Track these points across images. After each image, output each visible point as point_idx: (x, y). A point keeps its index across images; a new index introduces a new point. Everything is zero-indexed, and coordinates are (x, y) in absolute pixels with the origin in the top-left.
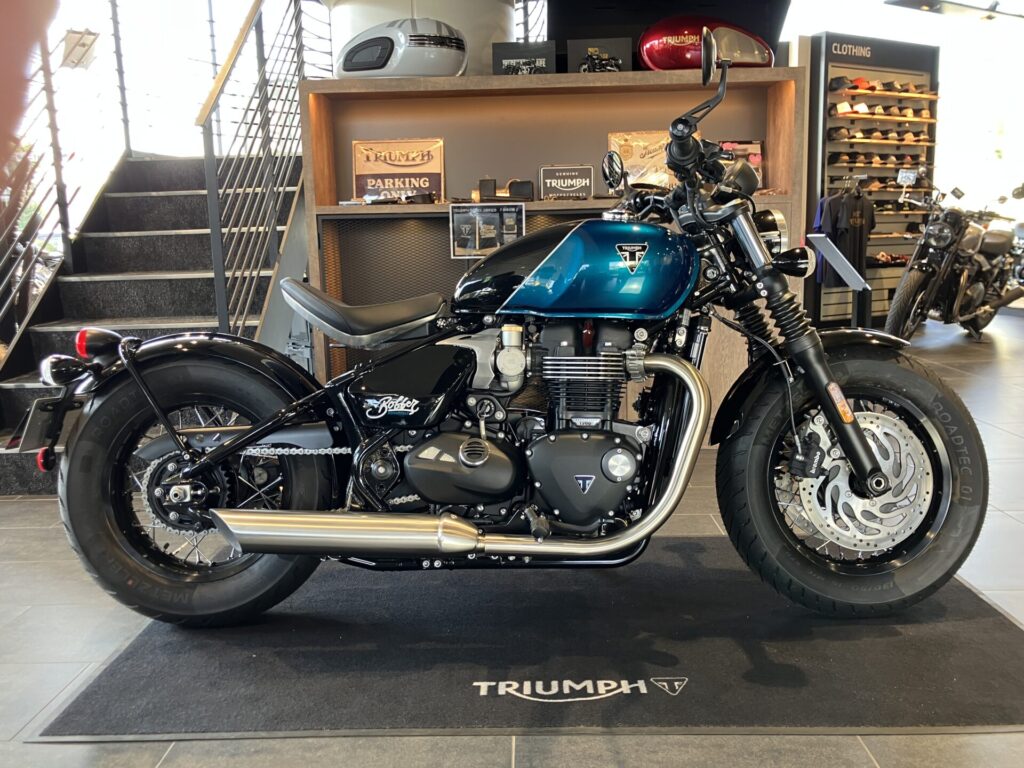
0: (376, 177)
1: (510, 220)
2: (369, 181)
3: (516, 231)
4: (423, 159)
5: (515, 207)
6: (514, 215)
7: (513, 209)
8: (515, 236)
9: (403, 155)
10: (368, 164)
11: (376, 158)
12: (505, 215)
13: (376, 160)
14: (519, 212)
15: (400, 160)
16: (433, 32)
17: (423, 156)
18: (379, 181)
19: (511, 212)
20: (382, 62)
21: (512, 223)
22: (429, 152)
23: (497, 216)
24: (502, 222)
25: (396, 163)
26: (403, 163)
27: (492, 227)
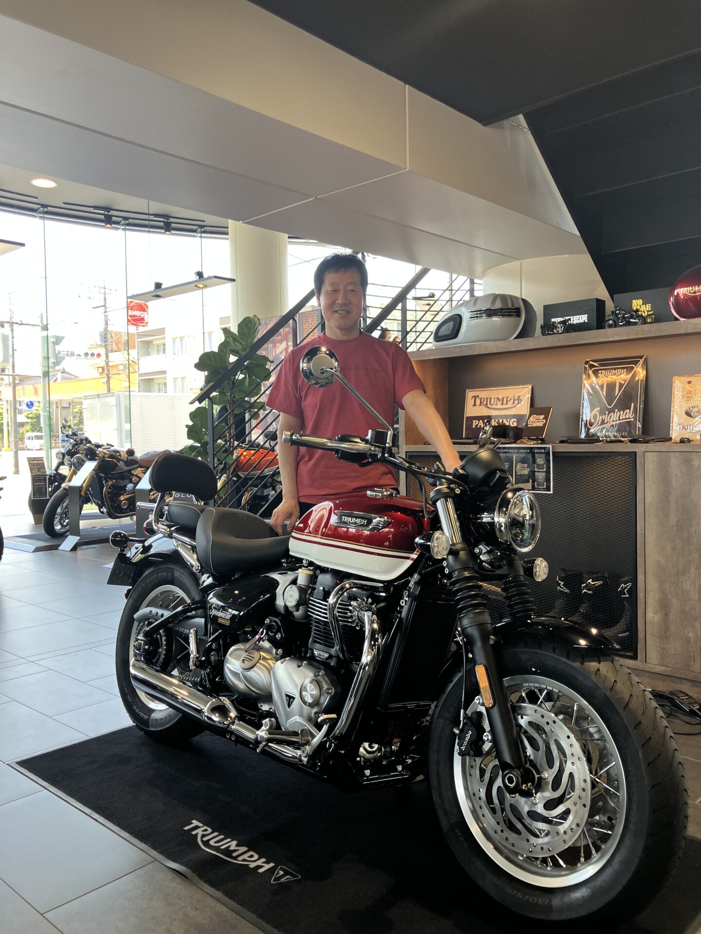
0: (478, 418)
1: (540, 461)
2: (474, 421)
3: (545, 470)
4: (514, 403)
5: (544, 448)
6: (544, 456)
7: (543, 451)
8: (544, 474)
9: (499, 400)
10: (475, 407)
11: (481, 402)
12: (536, 455)
13: (480, 405)
14: (548, 454)
15: (497, 404)
16: (488, 306)
17: (514, 401)
18: (481, 421)
19: (542, 453)
20: (455, 334)
21: (542, 463)
22: (519, 397)
23: (530, 456)
24: (534, 461)
25: (494, 406)
26: (499, 406)
27: (526, 465)
